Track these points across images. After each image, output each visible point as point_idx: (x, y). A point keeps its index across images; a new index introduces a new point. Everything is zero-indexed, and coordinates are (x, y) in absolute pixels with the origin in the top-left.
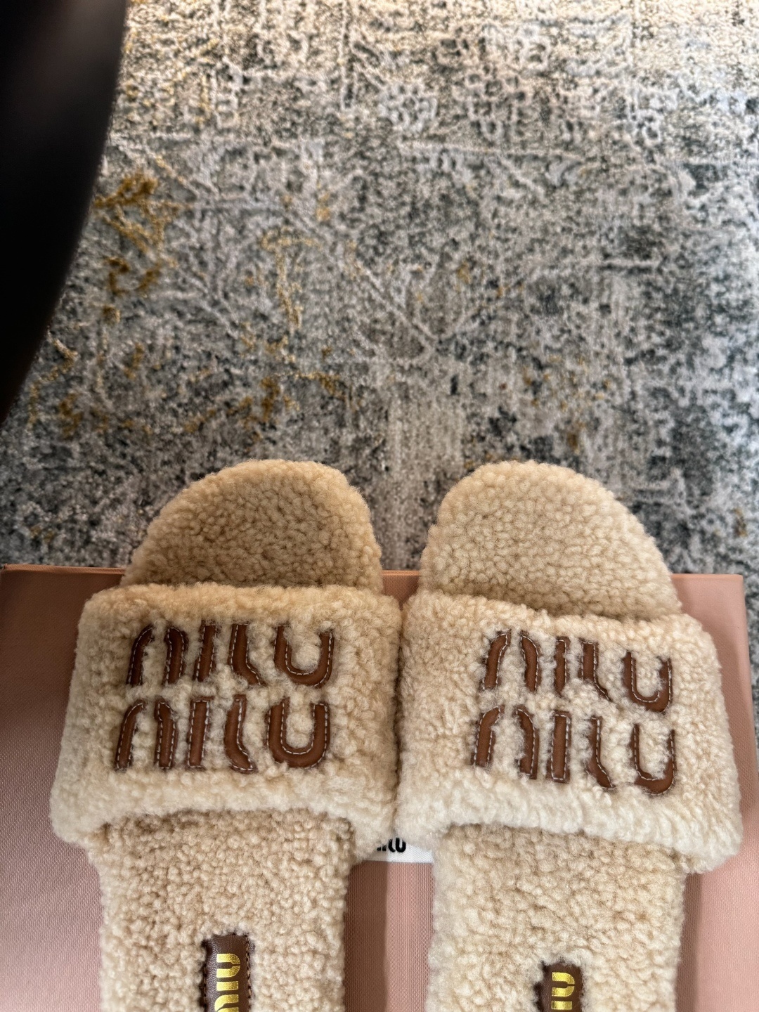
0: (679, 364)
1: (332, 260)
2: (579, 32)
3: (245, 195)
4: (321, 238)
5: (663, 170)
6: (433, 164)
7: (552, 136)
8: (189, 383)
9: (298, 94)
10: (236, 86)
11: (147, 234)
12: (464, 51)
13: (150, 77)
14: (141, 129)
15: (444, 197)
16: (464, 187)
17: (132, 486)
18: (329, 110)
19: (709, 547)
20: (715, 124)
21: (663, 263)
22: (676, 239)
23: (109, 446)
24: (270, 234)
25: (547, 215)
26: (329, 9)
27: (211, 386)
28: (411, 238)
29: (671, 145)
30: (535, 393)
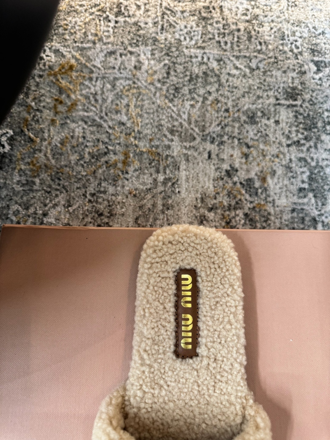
0: (310, 147)
1: (154, 99)
2: (264, 3)
3: (116, 71)
4: (149, 90)
5: (302, 63)
6: (200, 59)
7: (252, 47)
8: (89, 153)
9: (140, 28)
11: (71, 87)
12: (213, 11)
13: (74, 20)
14: (69, 42)
15: (204, 73)
16: (213, 69)
17: (63, 198)
18: (153, 35)
20: (325, 43)
21: (303, 103)
22: (308, 92)
23: (52, 180)
24: (127, 88)
25: (251, 81)
27: (99, 154)
28: (190, 90)
29: (305, 52)
30: (246, 159)
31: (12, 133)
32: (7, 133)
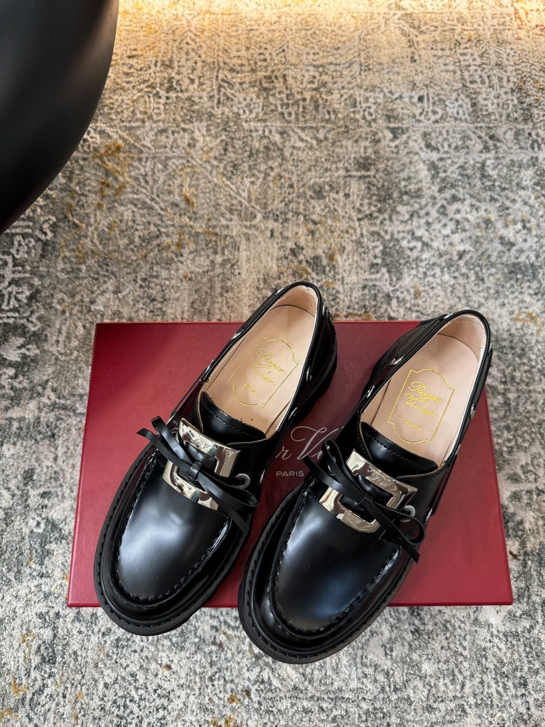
0: (384, 219)
1: (210, 178)
2: (333, 69)
3: (168, 150)
4: (205, 168)
5: (376, 130)
6: (261, 132)
7: (320, 117)
8: (140, 237)
9: (193, 103)
10: (163, 101)
11: (119, 169)
12: (275, 81)
13: (120, 98)
14: (116, 122)
15: (266, 148)
16: (276, 143)
17: (112, 284)
18: (209, 110)
19: (401, 305)
20: (402, 108)
21: (376, 173)
22: (383, 162)
23: (99, 266)
24: (180, 167)
25: (318, 153)
26: (209, 64)
27: (151, 237)
28: (250, 167)
29: (380, 119)
30: (313, 236)
31: (55, 220)
32: (50, 219)
